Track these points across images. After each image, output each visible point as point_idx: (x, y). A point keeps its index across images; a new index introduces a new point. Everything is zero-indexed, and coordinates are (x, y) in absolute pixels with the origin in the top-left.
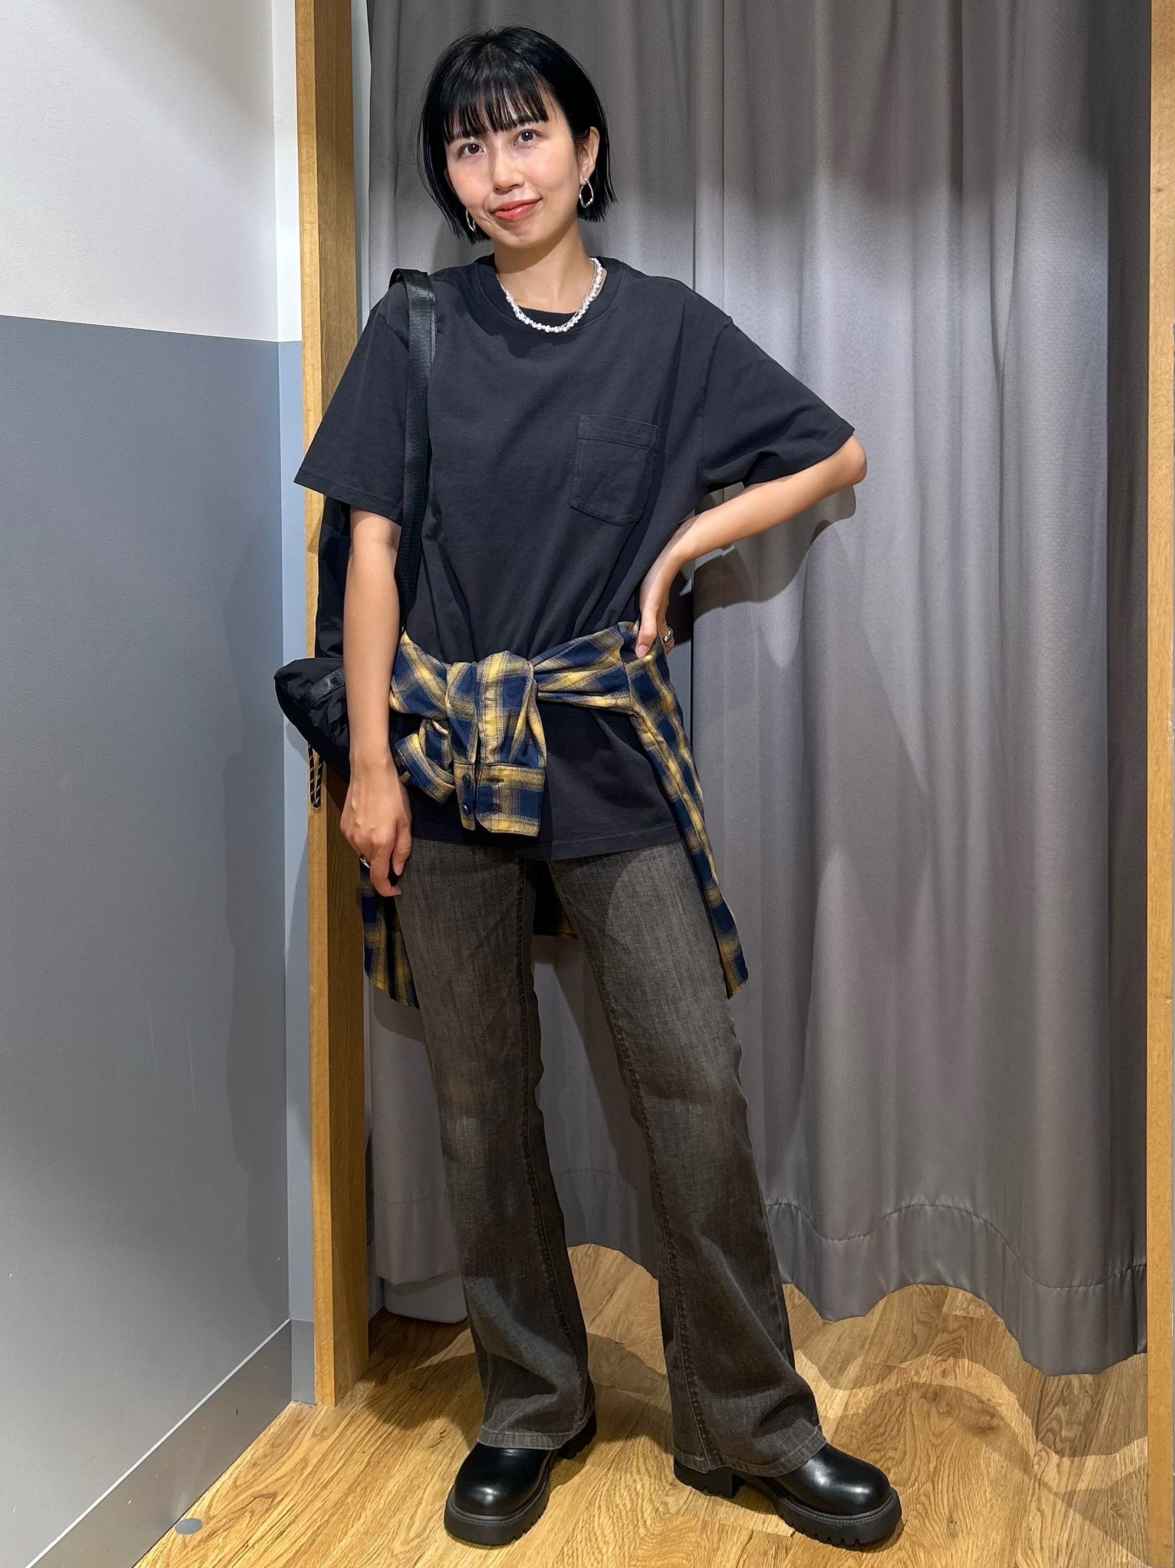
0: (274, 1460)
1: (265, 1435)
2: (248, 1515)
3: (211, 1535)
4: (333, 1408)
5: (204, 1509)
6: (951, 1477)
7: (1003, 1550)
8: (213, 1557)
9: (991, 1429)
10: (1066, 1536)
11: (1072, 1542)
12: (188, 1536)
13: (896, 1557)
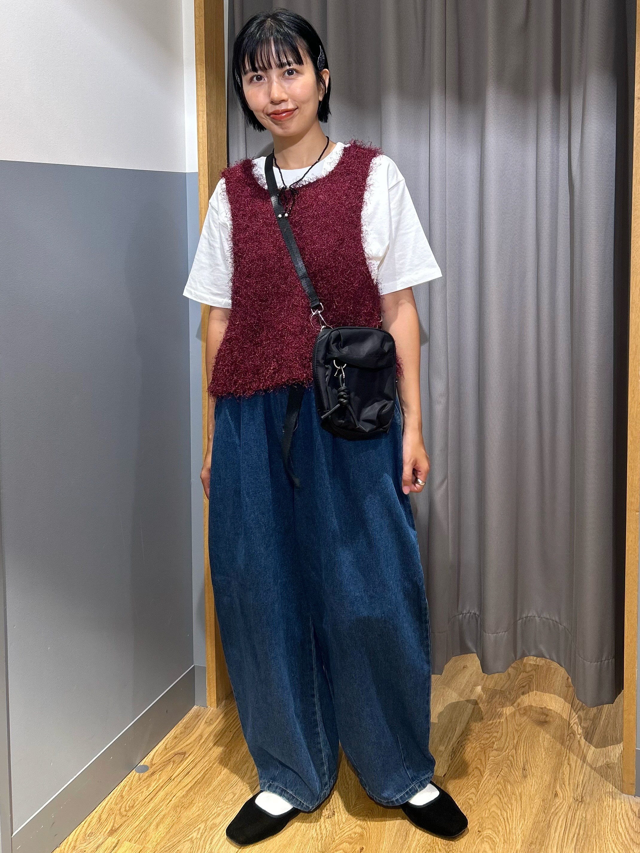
0: (185, 736)
1: (181, 723)
2: (172, 763)
3: (153, 774)
4: (216, 709)
5: (150, 760)
6: (525, 747)
7: (550, 784)
8: (153, 785)
9: (546, 722)
10: (582, 778)
11: (585, 781)
12: (141, 774)
13: (496, 787)
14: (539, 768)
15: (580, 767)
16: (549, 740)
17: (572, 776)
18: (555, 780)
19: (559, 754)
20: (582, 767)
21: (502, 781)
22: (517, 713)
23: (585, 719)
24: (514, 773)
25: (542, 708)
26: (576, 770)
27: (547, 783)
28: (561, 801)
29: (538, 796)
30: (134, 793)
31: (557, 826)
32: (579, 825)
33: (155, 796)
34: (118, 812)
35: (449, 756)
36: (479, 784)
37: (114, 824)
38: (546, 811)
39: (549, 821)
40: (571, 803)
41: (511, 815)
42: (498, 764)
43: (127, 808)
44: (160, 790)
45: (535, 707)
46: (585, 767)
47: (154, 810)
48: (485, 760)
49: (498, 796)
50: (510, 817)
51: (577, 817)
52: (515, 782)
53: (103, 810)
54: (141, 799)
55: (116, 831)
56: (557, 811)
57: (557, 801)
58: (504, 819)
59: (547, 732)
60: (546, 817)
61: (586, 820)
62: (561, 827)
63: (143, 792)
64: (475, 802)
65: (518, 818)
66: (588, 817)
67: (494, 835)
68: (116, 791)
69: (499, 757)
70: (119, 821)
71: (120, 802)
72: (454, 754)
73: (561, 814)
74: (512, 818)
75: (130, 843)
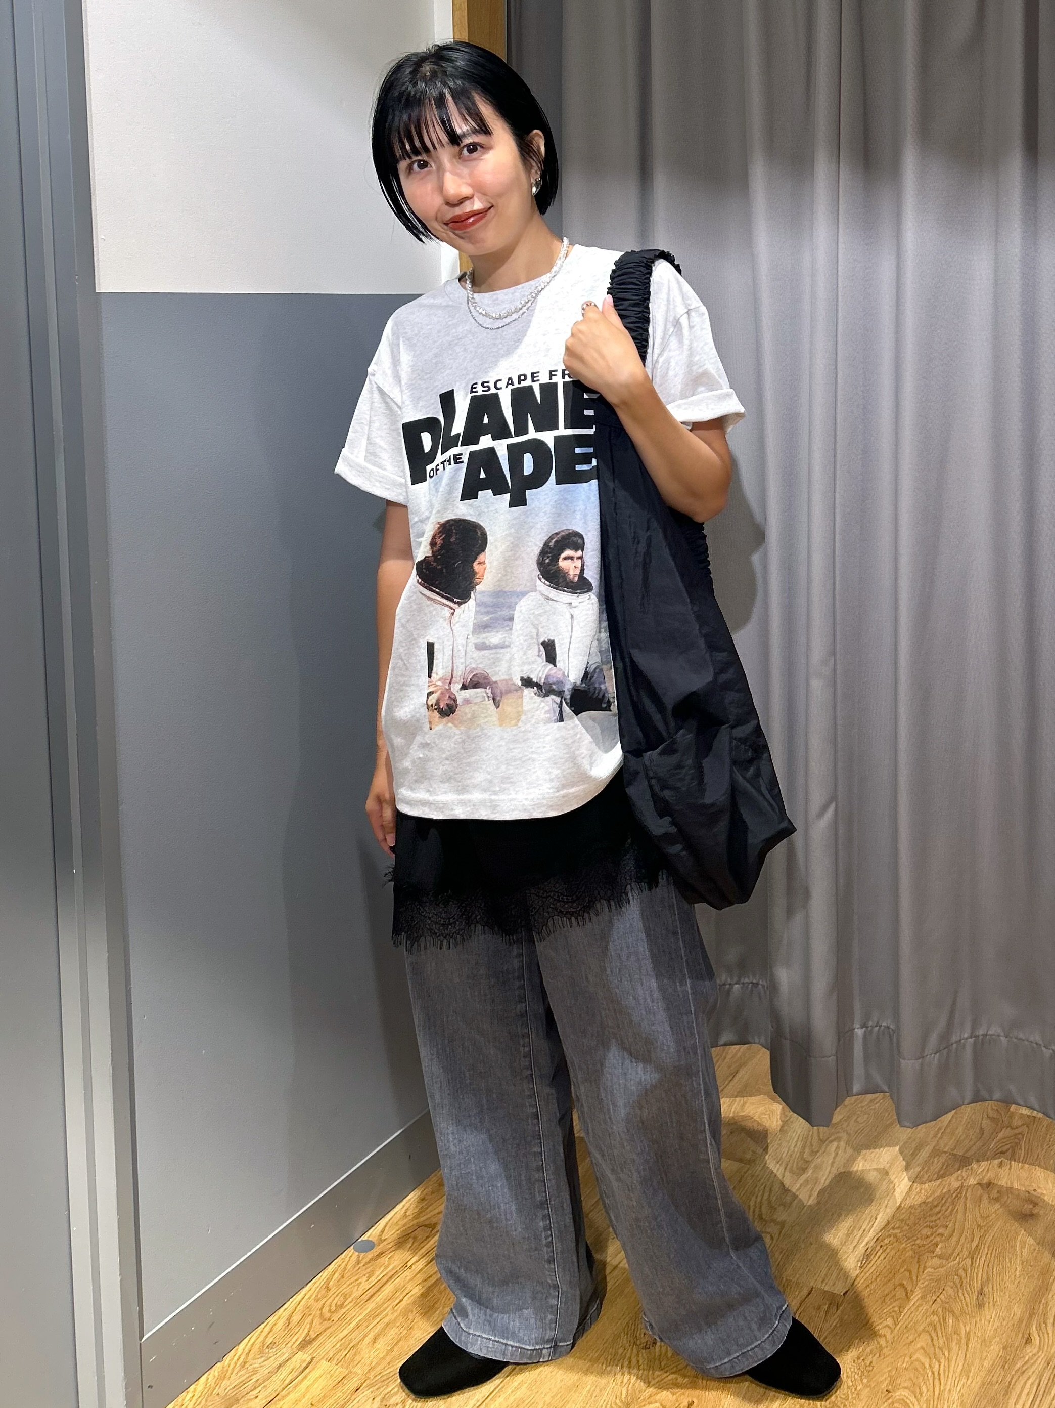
2: (411, 1241)
3: (379, 1256)
5: (378, 1233)
6: (989, 1255)
7: (1021, 1321)
8: (379, 1273)
9: (1032, 1215)
12: (362, 1255)
13: (928, 1320)
14: (1007, 1293)
16: (1032, 1248)
18: (1030, 1316)
19: (1045, 1272)
21: (940, 1310)
22: (985, 1197)
25: (1029, 1193)
27: (1016, 1319)
28: (1037, 1349)
29: (997, 1339)
30: (348, 1283)
33: (377, 1291)
34: (318, 1313)
35: (858, 1261)
36: (901, 1312)
37: (309, 1332)
38: (1007, 1367)
39: (1010, 1383)
40: (1052, 1356)
41: (947, 1369)
42: (938, 1281)
43: (333, 1308)
44: (387, 1282)
45: (1017, 1190)
47: (374, 1314)
48: (918, 1272)
49: (930, 1334)
50: (944, 1373)
52: (963, 1312)
53: (296, 1308)
54: (356, 1294)
55: (311, 1342)
56: (1026, 1366)
57: (1028, 1351)
58: (933, 1373)
59: (1031, 1234)
60: (1006, 1376)
63: (360, 1283)
64: (890, 1342)
65: (957, 1374)
67: (913, 1399)
68: (320, 1279)
69: (942, 1270)
70: (318, 1327)
71: (324, 1297)
72: (867, 1259)
73: (1030, 1373)
74: (946, 1374)
75: (329, 1364)
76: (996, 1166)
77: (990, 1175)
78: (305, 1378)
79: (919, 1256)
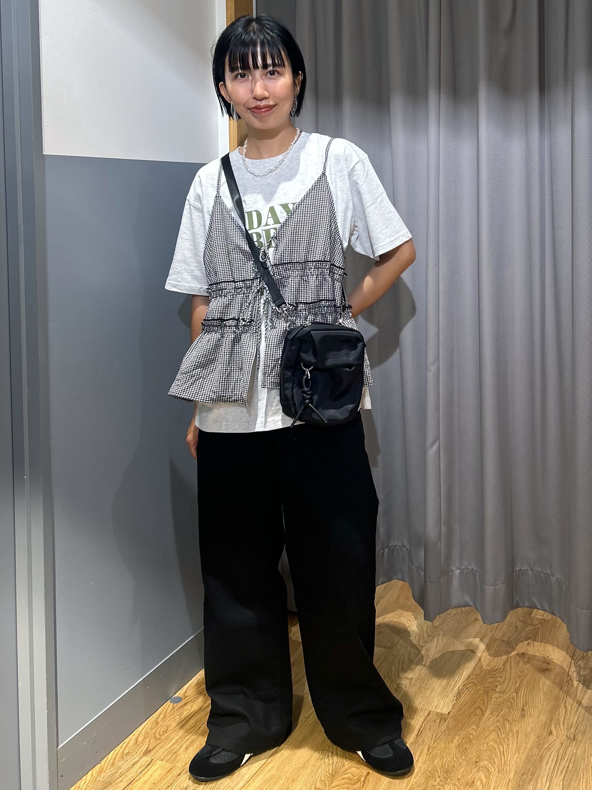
2: (202, 696)
3: (185, 704)
5: (183, 693)
6: (526, 691)
7: (545, 724)
8: (185, 714)
9: (547, 670)
10: (576, 718)
11: (578, 722)
13: (495, 725)
14: (537, 709)
15: (575, 709)
16: (549, 686)
17: (567, 717)
18: (551, 721)
19: (557, 698)
20: (577, 710)
21: (501, 720)
22: (521, 661)
23: (585, 668)
24: (513, 713)
25: (545, 658)
26: (572, 712)
27: (543, 723)
28: (555, 738)
29: (534, 733)
30: (168, 720)
31: (549, 759)
32: (569, 759)
33: (186, 723)
34: (153, 736)
35: (454, 696)
36: (480, 722)
37: (149, 745)
38: (540, 747)
39: (542, 755)
40: (564, 740)
41: (507, 749)
42: (499, 705)
43: (161, 733)
44: (191, 718)
45: (538, 656)
46: (580, 710)
48: (488, 701)
49: (497, 732)
50: (506, 751)
51: (568, 752)
52: (514, 720)
53: (140, 734)
54: (174, 725)
55: (150, 751)
56: (550, 746)
57: (551, 738)
58: (500, 752)
59: (548, 679)
60: (539, 752)
61: (576, 755)
62: (552, 760)
63: (176, 719)
64: (476, 737)
65: (513, 752)
66: (579, 752)
67: (490, 766)
68: (152, 718)
69: (501, 699)
70: (153, 743)
71: (155, 727)
72: (459, 696)
73: (553, 750)
74: (507, 751)
75: (162, 762)
76: (526, 645)
77: (523, 650)
78: (149, 770)
79: (488, 693)
